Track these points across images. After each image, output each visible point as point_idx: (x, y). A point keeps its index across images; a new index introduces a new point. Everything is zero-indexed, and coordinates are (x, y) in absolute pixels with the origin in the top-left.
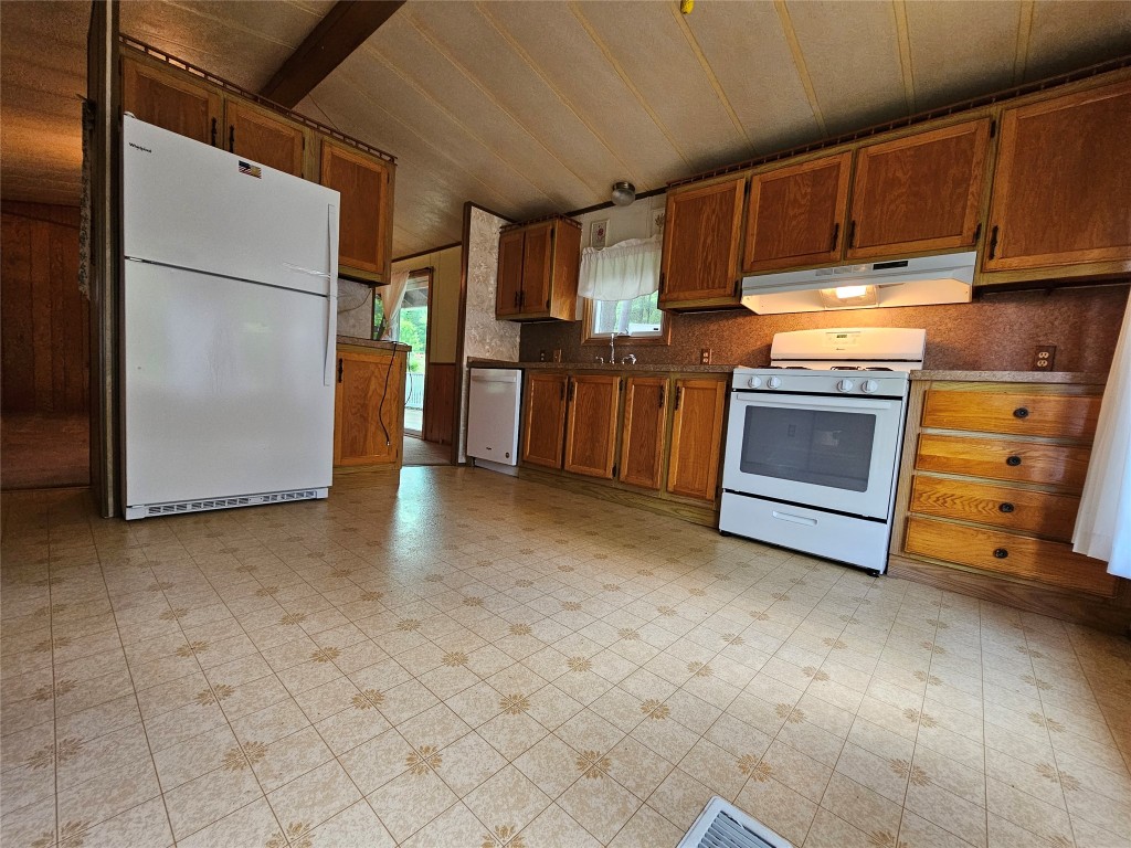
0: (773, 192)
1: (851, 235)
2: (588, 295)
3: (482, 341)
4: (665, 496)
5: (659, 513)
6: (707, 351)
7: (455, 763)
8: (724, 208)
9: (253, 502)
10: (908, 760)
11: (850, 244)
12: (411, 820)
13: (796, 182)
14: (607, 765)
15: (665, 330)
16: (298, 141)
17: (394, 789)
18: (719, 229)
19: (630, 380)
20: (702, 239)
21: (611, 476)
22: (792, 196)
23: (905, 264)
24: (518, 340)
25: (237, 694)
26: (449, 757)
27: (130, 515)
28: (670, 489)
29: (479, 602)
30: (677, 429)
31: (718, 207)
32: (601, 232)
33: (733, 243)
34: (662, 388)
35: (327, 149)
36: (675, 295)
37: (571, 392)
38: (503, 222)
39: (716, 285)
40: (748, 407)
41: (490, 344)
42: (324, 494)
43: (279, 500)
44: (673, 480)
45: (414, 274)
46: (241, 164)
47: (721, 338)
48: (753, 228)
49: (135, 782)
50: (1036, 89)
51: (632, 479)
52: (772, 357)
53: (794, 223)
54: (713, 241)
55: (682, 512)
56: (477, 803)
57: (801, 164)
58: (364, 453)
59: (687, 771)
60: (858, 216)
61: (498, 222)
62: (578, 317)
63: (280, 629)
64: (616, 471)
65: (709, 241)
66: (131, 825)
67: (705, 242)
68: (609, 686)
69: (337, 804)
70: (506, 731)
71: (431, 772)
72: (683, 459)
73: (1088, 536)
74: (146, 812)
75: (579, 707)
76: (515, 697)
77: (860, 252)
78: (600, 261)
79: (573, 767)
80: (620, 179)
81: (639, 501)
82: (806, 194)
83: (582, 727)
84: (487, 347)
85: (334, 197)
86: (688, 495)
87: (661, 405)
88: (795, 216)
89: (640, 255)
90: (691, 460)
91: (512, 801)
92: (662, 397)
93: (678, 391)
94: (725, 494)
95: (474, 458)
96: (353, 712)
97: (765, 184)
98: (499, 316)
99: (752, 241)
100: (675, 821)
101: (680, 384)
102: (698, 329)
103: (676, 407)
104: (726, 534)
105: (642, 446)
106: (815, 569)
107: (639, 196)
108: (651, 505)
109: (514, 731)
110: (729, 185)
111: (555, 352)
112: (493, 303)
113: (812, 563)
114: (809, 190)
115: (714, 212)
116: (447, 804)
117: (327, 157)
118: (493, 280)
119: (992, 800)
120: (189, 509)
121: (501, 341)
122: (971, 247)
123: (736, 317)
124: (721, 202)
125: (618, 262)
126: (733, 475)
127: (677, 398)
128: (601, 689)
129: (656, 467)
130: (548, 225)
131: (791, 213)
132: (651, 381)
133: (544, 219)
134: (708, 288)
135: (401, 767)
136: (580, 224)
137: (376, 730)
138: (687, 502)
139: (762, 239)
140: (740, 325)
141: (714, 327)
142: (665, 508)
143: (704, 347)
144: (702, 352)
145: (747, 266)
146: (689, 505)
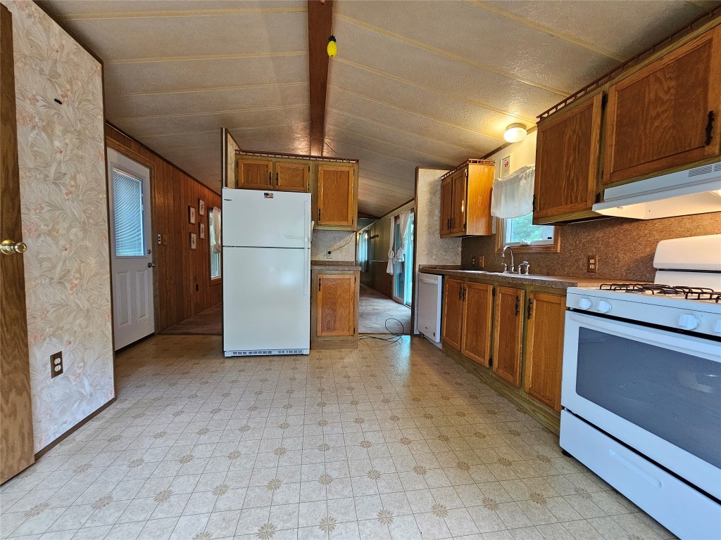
0: (631, 97)
2: (499, 215)
3: (430, 254)
4: (525, 395)
5: (521, 409)
8: (583, 127)
9: (274, 353)
13: (657, 80)
15: (556, 241)
16: (306, 169)
18: (579, 148)
19: (499, 288)
20: (565, 161)
21: (488, 366)
22: (652, 96)
24: (460, 249)
25: (140, 467)
27: (227, 355)
28: (527, 390)
30: (531, 334)
31: (578, 126)
32: (507, 164)
33: (592, 158)
34: (518, 299)
36: (544, 212)
40: (581, 329)
41: (436, 255)
43: (285, 353)
44: (529, 383)
46: (265, 194)
47: (607, 245)
48: (611, 140)
51: (502, 373)
53: (656, 124)
54: (574, 160)
55: (538, 414)
57: (662, 58)
58: (334, 329)
61: (440, 173)
62: (493, 232)
63: (193, 436)
64: (491, 361)
65: (571, 160)
67: (568, 161)
72: (536, 365)
81: (508, 393)
82: (669, 89)
84: (434, 257)
85: (307, 197)
86: (542, 401)
87: (517, 313)
88: (658, 115)
90: (543, 368)
92: (517, 306)
93: (531, 303)
94: (563, 412)
95: (422, 333)
97: (621, 92)
98: (442, 236)
99: (611, 152)
101: (531, 296)
102: (585, 237)
103: (529, 316)
104: (565, 453)
105: (507, 346)
108: (515, 399)
110: (586, 104)
112: (438, 227)
114: (673, 83)
115: (574, 132)
117: (321, 173)
118: (437, 213)
120: (248, 354)
121: (445, 251)
124: (580, 122)
126: (570, 394)
127: (529, 309)
129: (516, 367)
130: (464, 169)
131: (653, 113)
132: (510, 291)
133: (463, 166)
134: (571, 203)
136: (495, 161)
138: (541, 406)
139: (621, 148)
140: (627, 230)
141: (599, 234)
142: (526, 406)
143: (590, 254)
144: (589, 258)
145: (606, 177)
146: (545, 412)
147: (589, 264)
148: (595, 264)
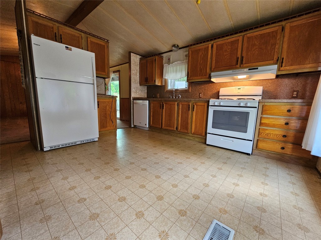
0: (220, 48)
1: (242, 60)
2: (166, 78)
3: (136, 92)
4: (191, 135)
5: (189, 139)
6: (201, 93)
7: (148, 215)
8: (206, 53)
9: (78, 143)
10: (261, 206)
11: (242, 63)
12: (140, 231)
13: (226, 45)
14: (186, 213)
15: (189, 88)
16: (80, 37)
17: (134, 223)
18: (204, 59)
19: (180, 103)
20: (199, 61)
21: (175, 130)
22: (225, 49)
23: (257, 69)
24: (146, 91)
25: (88, 200)
26: (146, 213)
27: (45, 150)
28: (192, 133)
29: (145, 170)
30: (194, 117)
31: (204, 52)
32: (169, 59)
33: (208, 63)
34: (189, 105)
35: (89, 39)
36: (192, 78)
37: (163, 107)
38: (140, 57)
39: (204, 75)
40: (214, 110)
41: (138, 93)
42: (97, 140)
43: (85, 142)
44: (193, 131)
45: (114, 72)
46: (66, 47)
47: (205, 90)
48: (214, 59)
49: (68, 225)
50: (295, 17)
51: (182, 131)
52: (220, 95)
53: (226, 57)
55: (196, 139)
56: (155, 225)
57: (228, 39)
58: (106, 127)
59: (206, 213)
60: (244, 55)
61: (139, 57)
62: (163, 84)
63: (94, 181)
64: (177, 128)
65: (201, 62)
66: (71, 237)
67: (200, 62)
68: (184, 191)
69: (120, 228)
70: (159, 205)
71: (142, 218)
72: (196, 125)
73: (306, 144)
74: (73, 233)
75: (176, 198)
76: (160, 196)
77: (245, 65)
78: (169, 68)
79: (178, 214)
80: (174, 44)
81: (183, 136)
83: (178, 203)
84: (138, 94)
85: (93, 55)
86: (197, 135)
87: (189, 110)
88: (226, 55)
89: (181, 66)
90: (198, 125)
91: (164, 224)
92: (189, 108)
93: (194, 106)
94: (208, 134)
95: (136, 126)
96: (119, 203)
97: (217, 45)
98: (141, 85)
99: (214, 62)
100: (205, 226)
101: (194, 104)
102: (198, 87)
103: (193, 110)
104: (208, 145)
105: (184, 121)
106: (233, 154)
107: (180, 48)
109: (161, 206)
110: (207, 46)
111: (157, 94)
112: (139, 81)
113: (232, 152)
114: (230, 47)
115: (202, 54)
116: (148, 226)
117: (89, 42)
118: (138, 74)
119: (282, 215)
120: (61, 147)
121: (141, 91)
122: (276, 64)
123: (209, 84)
124: (204, 51)
125: (175, 68)
126: (210, 129)
127: (194, 108)
128: (181, 192)
129: (188, 127)
130: (154, 57)
131: (225, 54)
132: (186, 103)
133: (153, 56)
134: (201, 76)
135: (134, 217)
136: (163, 57)
137: (126, 207)
138: (197, 136)
139: (217, 62)
140: (210, 86)
141: (203, 86)
142: (191, 138)
143: (200, 92)
144: (200, 94)
145: (212, 69)
146: (198, 137)
147: (200, 95)
148: (201, 95)
